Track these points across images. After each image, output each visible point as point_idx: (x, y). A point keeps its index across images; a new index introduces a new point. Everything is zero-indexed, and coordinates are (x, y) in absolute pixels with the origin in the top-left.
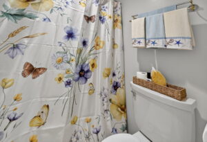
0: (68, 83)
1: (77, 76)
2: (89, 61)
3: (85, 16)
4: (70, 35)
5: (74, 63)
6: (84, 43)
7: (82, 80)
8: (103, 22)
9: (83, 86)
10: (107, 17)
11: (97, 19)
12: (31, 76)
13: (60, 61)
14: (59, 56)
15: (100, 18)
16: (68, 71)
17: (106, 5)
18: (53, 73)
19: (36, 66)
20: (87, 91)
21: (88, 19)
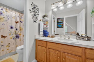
0: (14, 39)
1: (16, 37)
3: (15, 22)
4: (12, 28)
5: (14, 35)
6: (17, 29)
7: (17, 38)
8: (22, 23)
9: (18, 39)
10: (23, 21)
11: (19, 22)
12: (3, 38)
13: (10, 34)
14: (10, 33)
15: (21, 21)
16: (13, 36)
18: (9, 37)
19: (4, 36)
21: (17, 22)
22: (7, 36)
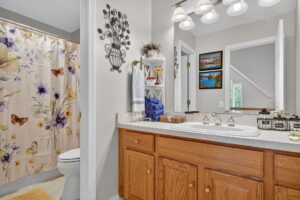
0: (48, 128)
1: (55, 122)
2: (64, 110)
4: (42, 90)
5: (50, 113)
6: (57, 96)
7: (59, 126)
8: (73, 72)
9: (61, 130)
10: (77, 67)
11: (66, 70)
12: (17, 124)
13: (38, 112)
14: (36, 108)
15: (70, 69)
16: (46, 119)
17: (74, 54)
18: (33, 121)
19: (20, 116)
20: (65, 133)
21: (57, 72)
22: (27, 119)
